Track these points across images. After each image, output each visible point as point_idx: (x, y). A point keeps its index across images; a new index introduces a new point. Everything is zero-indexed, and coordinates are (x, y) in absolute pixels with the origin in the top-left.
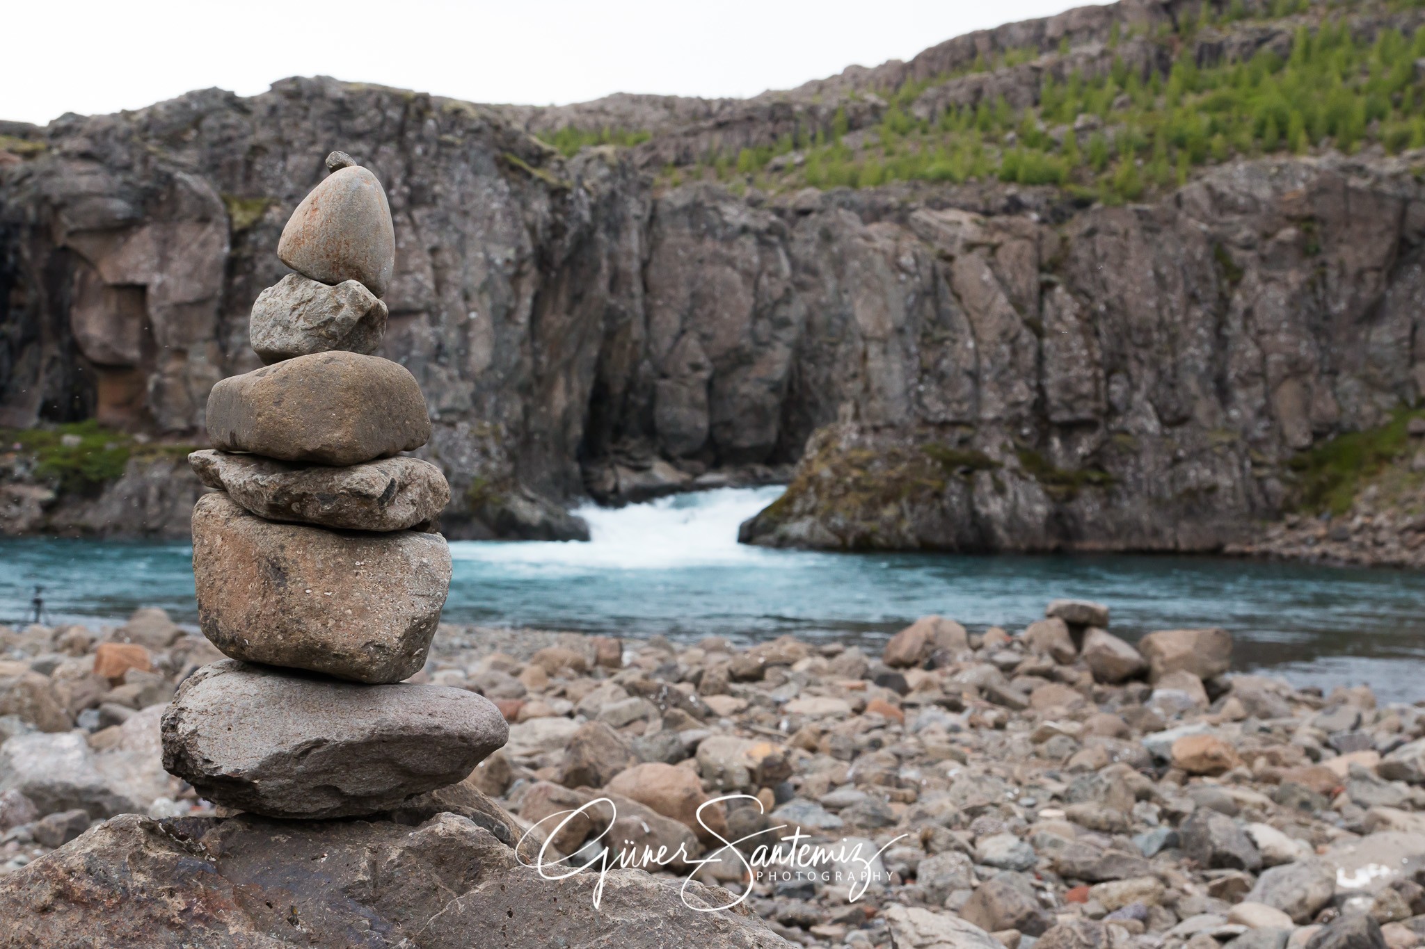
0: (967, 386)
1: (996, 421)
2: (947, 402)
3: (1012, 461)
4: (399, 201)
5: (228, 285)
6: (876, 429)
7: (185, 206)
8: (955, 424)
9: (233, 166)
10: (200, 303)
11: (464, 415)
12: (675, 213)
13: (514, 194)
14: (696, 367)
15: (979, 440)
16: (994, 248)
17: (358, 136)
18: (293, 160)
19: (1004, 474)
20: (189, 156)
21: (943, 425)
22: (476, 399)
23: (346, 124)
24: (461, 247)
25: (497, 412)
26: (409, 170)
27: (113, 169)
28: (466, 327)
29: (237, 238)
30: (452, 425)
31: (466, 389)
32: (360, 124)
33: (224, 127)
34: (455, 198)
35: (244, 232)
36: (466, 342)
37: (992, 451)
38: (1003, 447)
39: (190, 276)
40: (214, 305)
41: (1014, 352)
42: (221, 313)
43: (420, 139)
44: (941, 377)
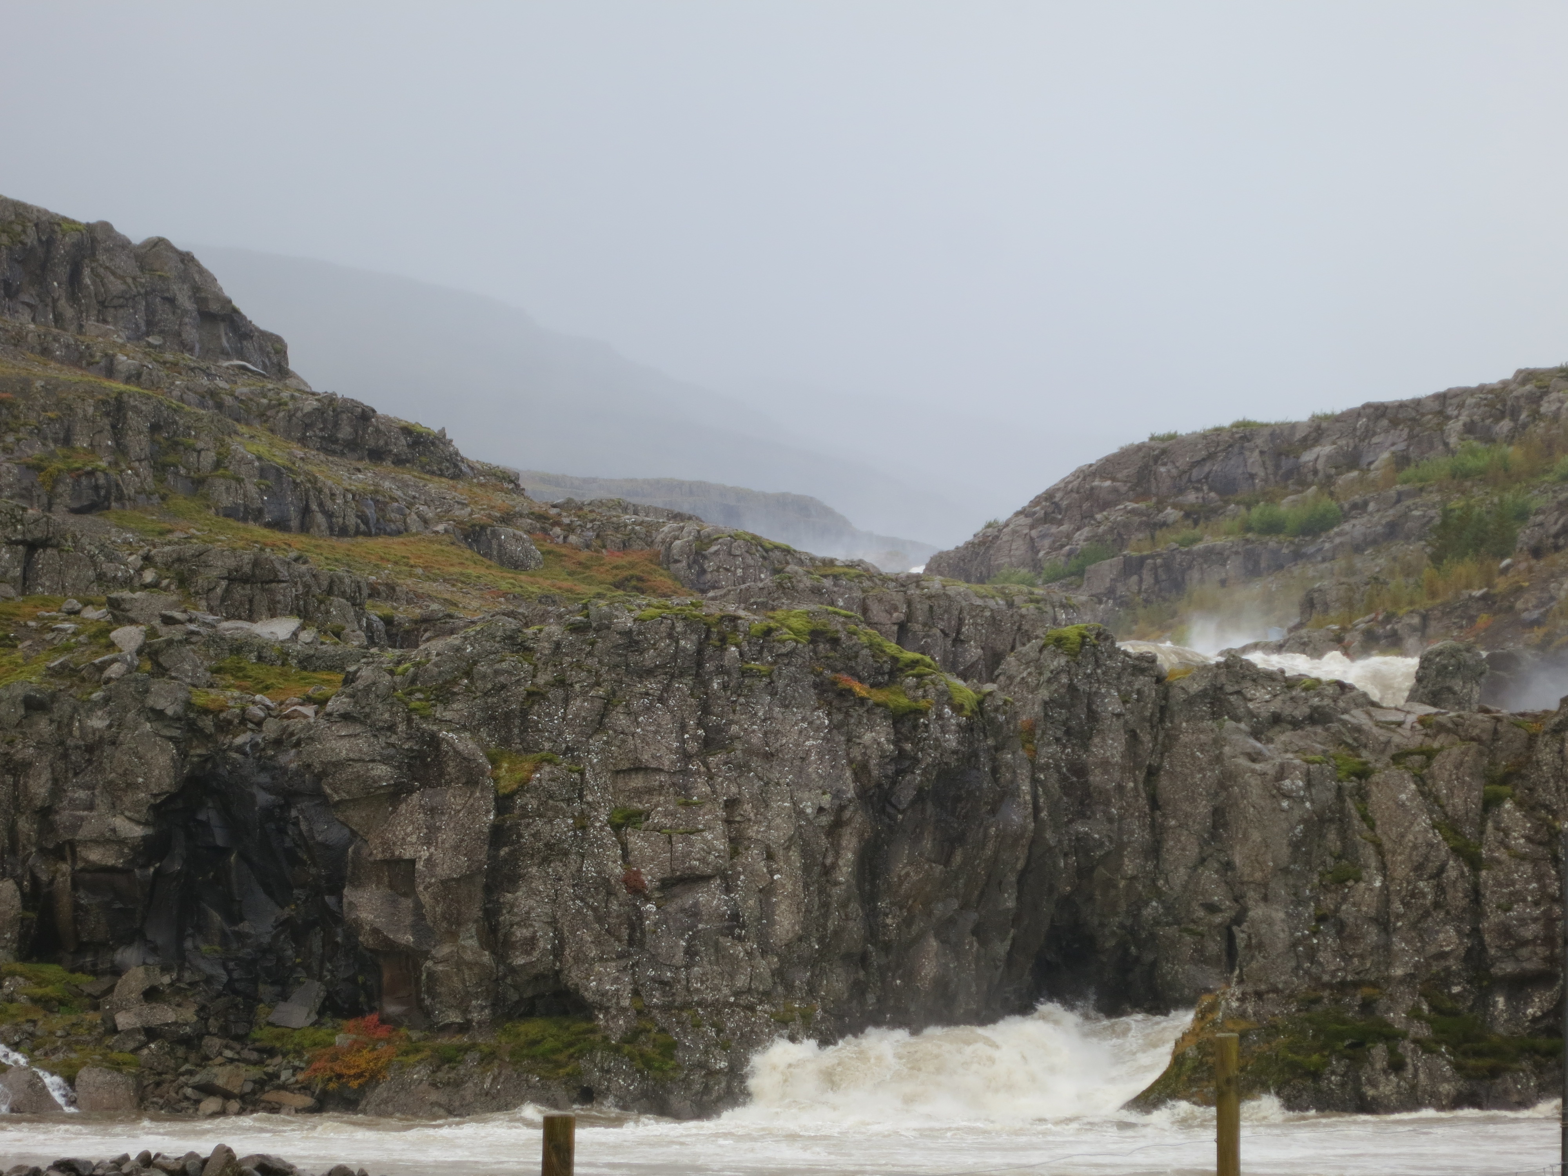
0: (1373, 935)
1: (1402, 981)
2: (1347, 958)
3: (1423, 1031)
5: (492, 858)
6: (1259, 995)
7: (451, 769)
8: (1356, 985)
9: (508, 716)
10: (466, 879)
12: (1191, 701)
15: (1383, 1002)
16: (1429, 755)
17: (650, 673)
18: (576, 704)
19: (1406, 1047)
20: (457, 710)
21: (1343, 986)
22: (779, 974)
23: (633, 658)
24: (762, 801)
25: (812, 990)
26: (706, 709)
27: (377, 731)
28: (767, 892)
29: (503, 803)
30: (751, 1008)
31: (765, 966)
32: (650, 658)
33: (497, 673)
34: (756, 739)
35: (510, 796)
36: (766, 910)
37: (1397, 1017)
38: (1415, 1014)
39: (456, 848)
40: (481, 880)
41: (1440, 889)
42: (489, 889)
43: (721, 670)
44: (1341, 927)
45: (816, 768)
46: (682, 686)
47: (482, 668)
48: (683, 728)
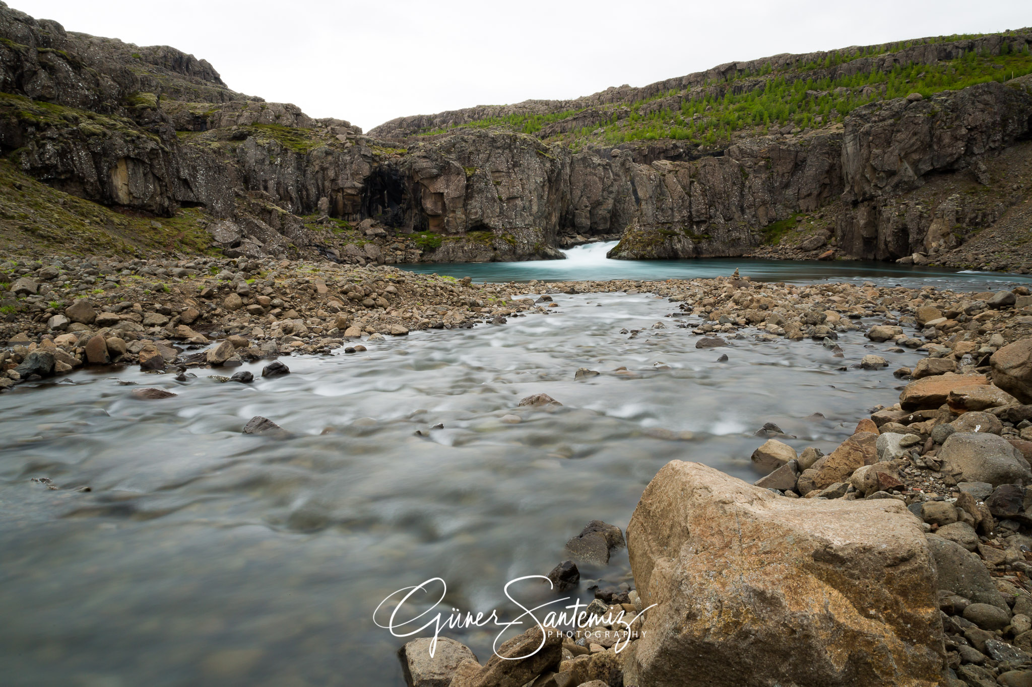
0: (670, 212)
1: (677, 222)
2: (664, 217)
3: (683, 233)
4: (510, 166)
5: (466, 192)
6: (644, 225)
7: (453, 170)
8: (666, 223)
9: (464, 158)
10: (459, 197)
11: (531, 226)
12: (578, 160)
13: (541, 162)
14: (586, 207)
15: (673, 227)
16: (677, 171)
17: (499, 148)
18: (481, 156)
19: (681, 237)
20: (453, 156)
21: (663, 223)
22: (534, 221)
23: (494, 144)
24: (528, 179)
25: (540, 224)
26: (513, 157)
27: (432, 160)
28: (531, 201)
29: (468, 179)
30: (528, 228)
31: (531, 218)
32: (499, 144)
33: (462, 147)
34: (526, 164)
35: (470, 177)
36: (531, 205)
37: (677, 230)
38: (680, 229)
39: (455, 190)
40: (463, 198)
41: (683, 202)
42: (465, 200)
43: (515, 148)
44: (663, 210)
45: (539, 172)
46: (507, 151)
47: (458, 145)
48: (508, 162)
